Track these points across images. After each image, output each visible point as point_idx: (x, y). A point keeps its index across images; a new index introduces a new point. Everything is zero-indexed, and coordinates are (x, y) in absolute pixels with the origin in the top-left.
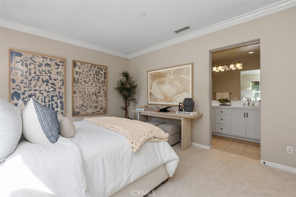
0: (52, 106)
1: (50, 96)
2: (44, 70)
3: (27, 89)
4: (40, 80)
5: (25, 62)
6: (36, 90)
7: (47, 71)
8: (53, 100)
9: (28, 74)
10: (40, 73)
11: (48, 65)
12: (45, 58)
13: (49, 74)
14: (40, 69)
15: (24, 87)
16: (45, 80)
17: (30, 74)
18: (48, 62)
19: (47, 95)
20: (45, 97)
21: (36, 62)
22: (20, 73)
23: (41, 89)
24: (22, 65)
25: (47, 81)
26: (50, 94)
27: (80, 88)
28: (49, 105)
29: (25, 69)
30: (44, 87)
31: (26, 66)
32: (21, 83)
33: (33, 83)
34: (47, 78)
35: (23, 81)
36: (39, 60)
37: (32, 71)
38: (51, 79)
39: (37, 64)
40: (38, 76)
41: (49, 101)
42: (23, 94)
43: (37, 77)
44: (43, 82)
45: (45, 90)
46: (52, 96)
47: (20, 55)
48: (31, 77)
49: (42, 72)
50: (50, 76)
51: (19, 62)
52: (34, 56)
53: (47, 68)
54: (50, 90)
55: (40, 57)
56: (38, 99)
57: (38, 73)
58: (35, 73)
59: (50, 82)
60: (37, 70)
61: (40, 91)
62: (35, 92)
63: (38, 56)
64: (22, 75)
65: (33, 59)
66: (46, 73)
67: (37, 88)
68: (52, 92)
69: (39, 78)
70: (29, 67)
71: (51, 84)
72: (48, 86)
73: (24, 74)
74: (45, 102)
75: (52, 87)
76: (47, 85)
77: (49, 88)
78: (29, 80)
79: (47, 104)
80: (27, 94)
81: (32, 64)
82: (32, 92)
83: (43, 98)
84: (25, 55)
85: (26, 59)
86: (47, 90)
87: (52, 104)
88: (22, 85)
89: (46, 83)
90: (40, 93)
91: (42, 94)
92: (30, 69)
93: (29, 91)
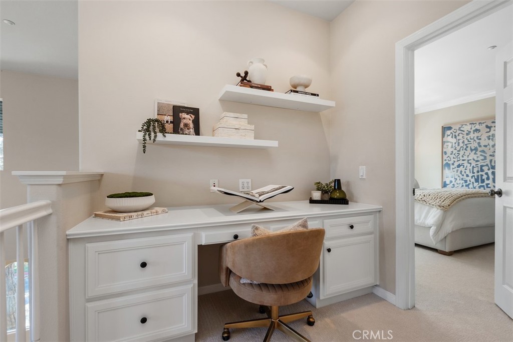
0: (481, 178)
1: (479, 166)
2: (472, 138)
3: (456, 160)
4: (469, 149)
5: (454, 134)
6: (464, 160)
7: (475, 139)
8: (482, 170)
9: (457, 145)
10: (468, 141)
11: (477, 130)
12: (473, 124)
13: (478, 141)
14: (468, 137)
15: (454, 158)
16: (473, 148)
18: (478, 127)
19: (476, 165)
20: (473, 167)
21: (464, 131)
22: (450, 145)
23: (469, 158)
24: (452, 137)
25: (476, 149)
26: (479, 164)
28: (478, 176)
29: (454, 140)
30: (472, 156)
31: (456, 137)
32: (451, 154)
33: (462, 153)
34: (476, 145)
35: (452, 152)
36: (467, 128)
37: (461, 141)
38: (480, 146)
39: (465, 133)
40: (466, 145)
41: (478, 172)
42: (453, 164)
43: (465, 147)
44: (472, 150)
45: (474, 159)
46: (482, 166)
47: (450, 128)
48: (460, 147)
49: (470, 140)
50: (479, 143)
51: (449, 135)
52: (462, 125)
53: (476, 134)
54: (479, 159)
55: (468, 124)
56: (466, 169)
57: (466, 142)
58: (463, 142)
59: (480, 149)
60: (465, 139)
61: (468, 160)
62: (463, 162)
63: (466, 125)
64: (452, 147)
65: (462, 129)
66: (475, 141)
67: (465, 158)
68: (481, 161)
69: (467, 147)
70: (458, 138)
71: (480, 151)
72: (477, 154)
73: (454, 145)
74: (473, 173)
75: (481, 155)
76: (475, 154)
77: (478, 157)
78: (458, 151)
79: (476, 174)
80: (456, 164)
81: (460, 134)
82: (461, 162)
83: (471, 168)
84: (454, 127)
85: (455, 131)
86: (476, 159)
87: (482, 176)
88: (452, 156)
89: (474, 151)
90: (468, 162)
91: (471, 164)
92: (459, 140)
93: (458, 161)
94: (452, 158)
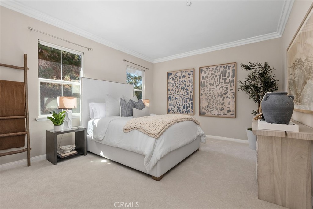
0: (186, 106)
1: (185, 98)
2: (182, 81)
3: (174, 94)
4: (180, 88)
5: (173, 78)
6: (178, 95)
7: (183, 81)
8: (187, 101)
9: (174, 85)
10: (180, 83)
11: (184, 76)
12: (182, 72)
13: (184, 83)
14: (180, 80)
15: (173, 93)
16: (182, 87)
17: (175, 85)
18: (184, 74)
19: (184, 98)
20: (182, 99)
21: (178, 76)
22: (171, 84)
23: (181, 94)
24: (172, 80)
25: (184, 88)
26: (185, 97)
27: (206, 91)
28: (185, 105)
29: (173, 82)
30: (182, 92)
31: (174, 80)
32: (172, 91)
33: (177, 90)
34: (184, 85)
35: (172, 89)
36: (179, 74)
37: (176, 83)
38: (186, 86)
39: (178, 77)
40: (179, 85)
41: (185, 102)
42: (173, 97)
43: (178, 86)
44: (182, 88)
45: (183, 94)
46: (186, 99)
47: (171, 74)
48: (176, 86)
49: (181, 82)
50: (185, 84)
51: (171, 79)
52: (177, 72)
53: (184, 79)
54: (185, 94)
55: (180, 72)
56: (179, 101)
57: (179, 83)
58: (178, 83)
59: (185, 88)
60: (178, 82)
61: (180, 95)
62: (178, 96)
63: (179, 72)
64: (172, 86)
65: (177, 75)
66: (183, 83)
67: (179, 93)
68: (186, 96)
69: (179, 86)
70: (175, 80)
71: (186, 89)
72: (184, 91)
73: (173, 85)
74: (183, 103)
75: (186, 92)
76: (183, 91)
77: (184, 93)
78: (175, 89)
79: (184, 104)
80: (174, 97)
81: (176, 78)
82: (177, 96)
83: (181, 100)
84: (174, 73)
85: (174, 76)
86: (184, 94)
87: (186, 105)
88: (172, 92)
89: (183, 89)
90: (180, 96)
91: (181, 97)
92: (176, 82)
93: (175, 95)
94: (172, 93)
